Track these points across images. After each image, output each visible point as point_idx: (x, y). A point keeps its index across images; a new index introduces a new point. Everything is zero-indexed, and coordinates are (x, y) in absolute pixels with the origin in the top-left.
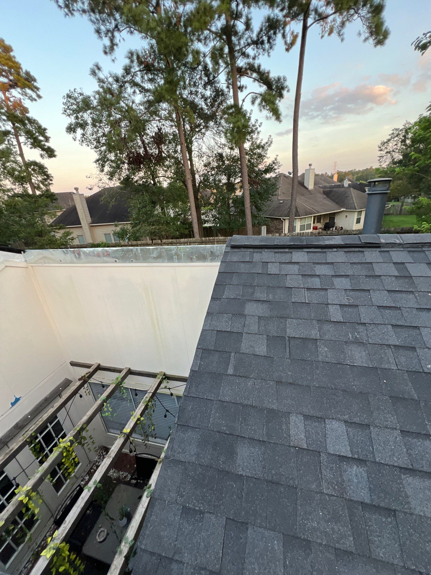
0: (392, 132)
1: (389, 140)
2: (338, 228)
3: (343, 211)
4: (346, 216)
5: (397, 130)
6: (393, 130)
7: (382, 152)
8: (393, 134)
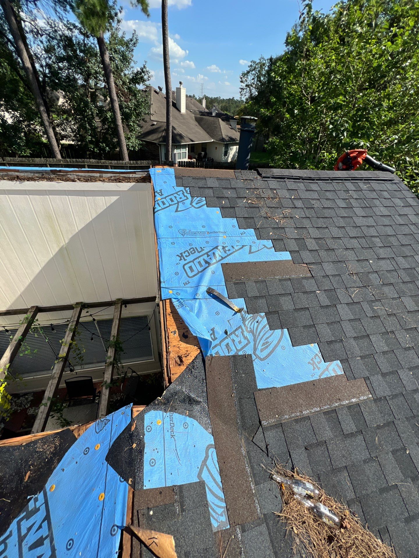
2: (209, 159)
3: (213, 142)
5: (254, 62)
6: (251, 62)
8: (251, 66)
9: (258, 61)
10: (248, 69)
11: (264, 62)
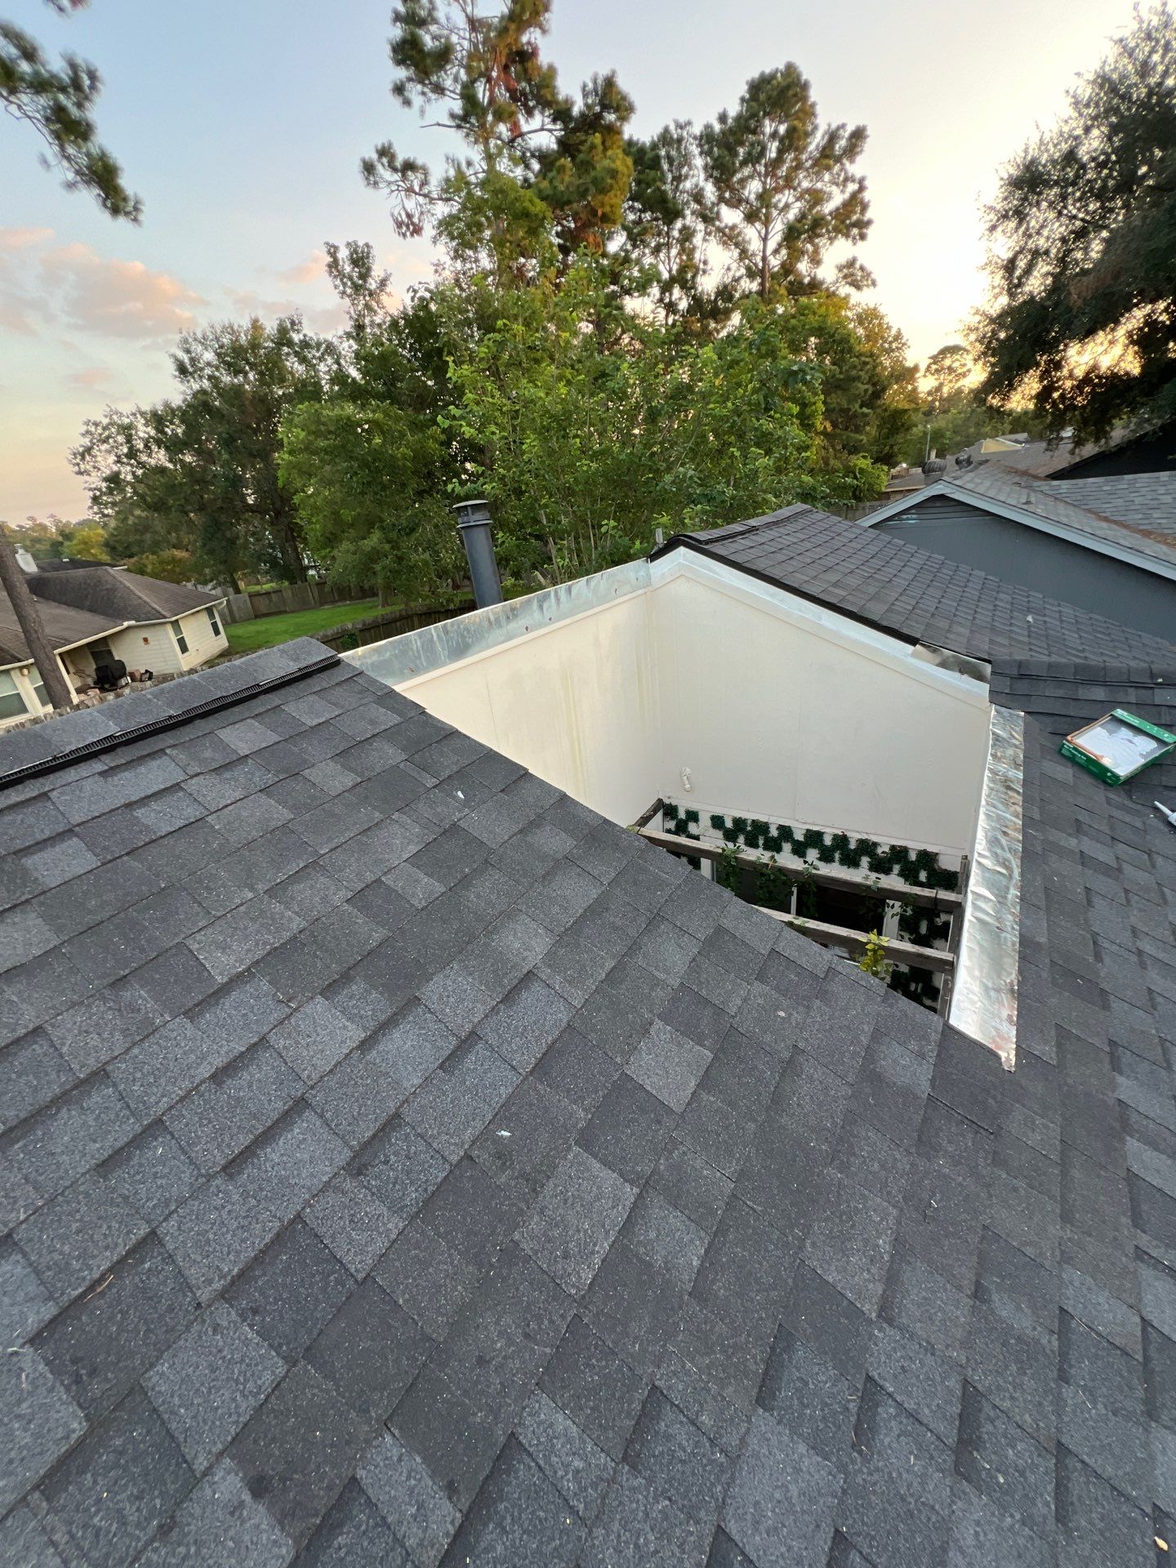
0: (84, 429)
1: (88, 450)
2: (138, 675)
3: (129, 628)
4: (146, 640)
5: (96, 424)
6: (87, 423)
7: (86, 477)
8: (88, 432)
9: (105, 421)
10: (86, 441)
11: (126, 421)
